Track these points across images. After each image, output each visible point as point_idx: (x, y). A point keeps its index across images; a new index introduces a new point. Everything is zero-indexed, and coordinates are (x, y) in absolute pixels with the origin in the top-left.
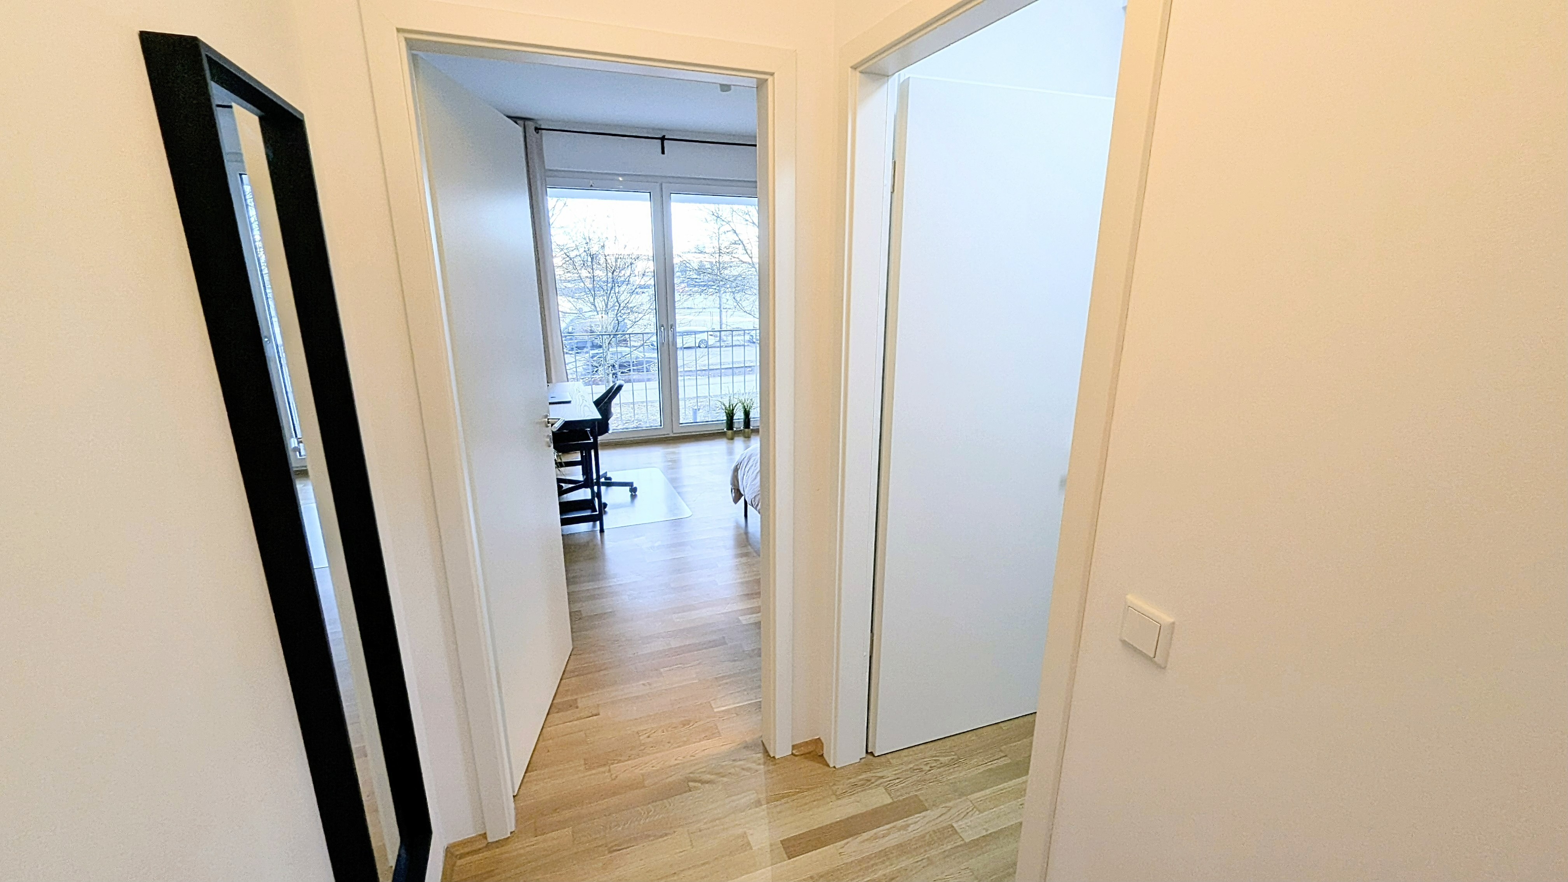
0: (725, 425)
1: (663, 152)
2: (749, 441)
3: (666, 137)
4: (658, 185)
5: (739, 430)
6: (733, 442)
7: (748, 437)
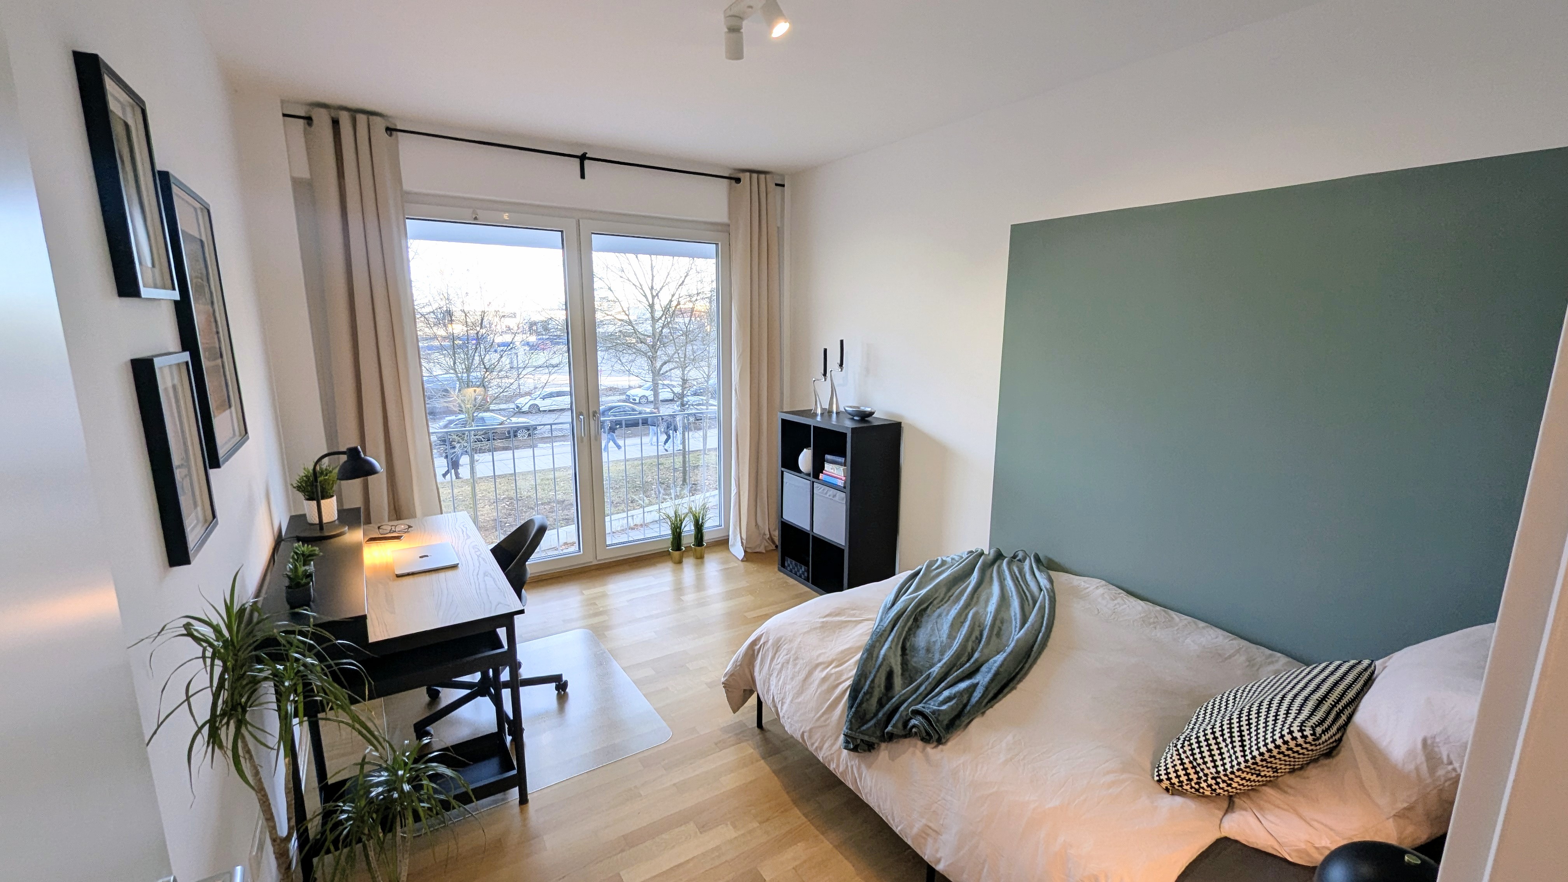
0: (670, 543)
1: (583, 176)
2: (703, 563)
3: (587, 156)
4: (574, 221)
5: (688, 548)
6: (682, 568)
7: (700, 557)
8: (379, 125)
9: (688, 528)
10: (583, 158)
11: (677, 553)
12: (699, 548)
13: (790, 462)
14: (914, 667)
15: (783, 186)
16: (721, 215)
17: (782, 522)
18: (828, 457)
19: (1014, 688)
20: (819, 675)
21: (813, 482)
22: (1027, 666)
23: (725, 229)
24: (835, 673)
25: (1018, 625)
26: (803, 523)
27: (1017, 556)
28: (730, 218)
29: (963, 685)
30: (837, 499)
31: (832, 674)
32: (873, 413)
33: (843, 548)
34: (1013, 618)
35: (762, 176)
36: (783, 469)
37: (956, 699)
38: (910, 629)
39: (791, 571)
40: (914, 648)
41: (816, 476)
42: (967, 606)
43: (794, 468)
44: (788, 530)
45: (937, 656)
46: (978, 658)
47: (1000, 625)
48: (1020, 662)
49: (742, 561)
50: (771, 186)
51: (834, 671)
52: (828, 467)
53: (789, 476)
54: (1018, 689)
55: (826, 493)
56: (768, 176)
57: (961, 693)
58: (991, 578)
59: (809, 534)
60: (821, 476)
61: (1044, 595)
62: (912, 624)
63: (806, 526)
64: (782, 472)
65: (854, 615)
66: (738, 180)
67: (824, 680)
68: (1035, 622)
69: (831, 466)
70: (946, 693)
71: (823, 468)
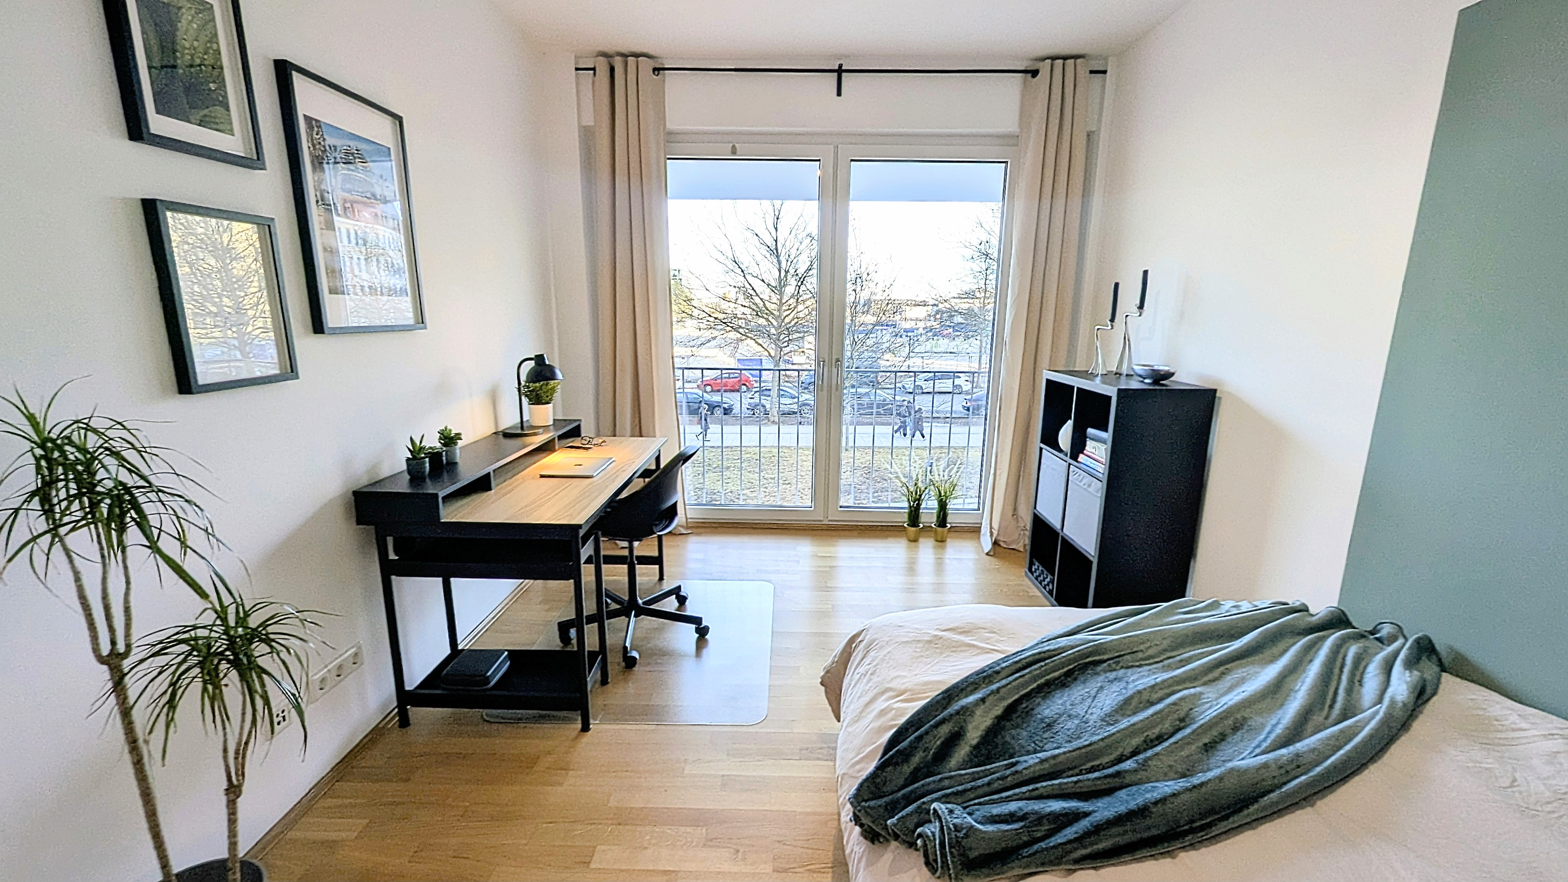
0: (906, 516)
1: (839, 94)
2: (944, 548)
3: (843, 68)
4: (832, 147)
5: (927, 529)
6: (917, 547)
7: (941, 541)
8: (646, 66)
9: (930, 505)
10: (840, 71)
11: (913, 529)
12: (940, 529)
13: (1050, 439)
14: (1005, 743)
15: (1105, 72)
16: (1009, 124)
17: (1035, 514)
18: (1090, 431)
19: (1169, 854)
20: (881, 704)
21: (1070, 464)
22: (1223, 826)
23: (1011, 140)
24: (897, 709)
25: (1264, 745)
26: (1054, 521)
27: (1378, 632)
28: (1020, 126)
29: (1056, 806)
30: (1091, 490)
31: (893, 709)
32: (1173, 374)
33: (1091, 558)
34: (1268, 729)
35: (1070, 62)
36: (1043, 446)
37: (1021, 824)
38: (1048, 684)
39: (1036, 578)
40: (1028, 713)
41: (1074, 456)
42: (1191, 679)
43: (1054, 445)
44: (1040, 526)
45: (1060, 738)
46: (1126, 771)
47: (1229, 731)
48: (1212, 811)
49: (987, 554)
50: (1083, 72)
51: (896, 706)
52: (1090, 446)
53: (1048, 454)
54: (1177, 860)
55: (1081, 481)
56: (1079, 61)
57: (1040, 818)
58: (1285, 651)
59: (1058, 534)
60: (1081, 458)
61: (1377, 712)
62: (1059, 677)
63: (1057, 525)
64: (1041, 449)
65: (986, 640)
66: (1035, 73)
67: (883, 713)
68: (1313, 750)
69: (1094, 443)
70: (1013, 806)
71: (1084, 445)
